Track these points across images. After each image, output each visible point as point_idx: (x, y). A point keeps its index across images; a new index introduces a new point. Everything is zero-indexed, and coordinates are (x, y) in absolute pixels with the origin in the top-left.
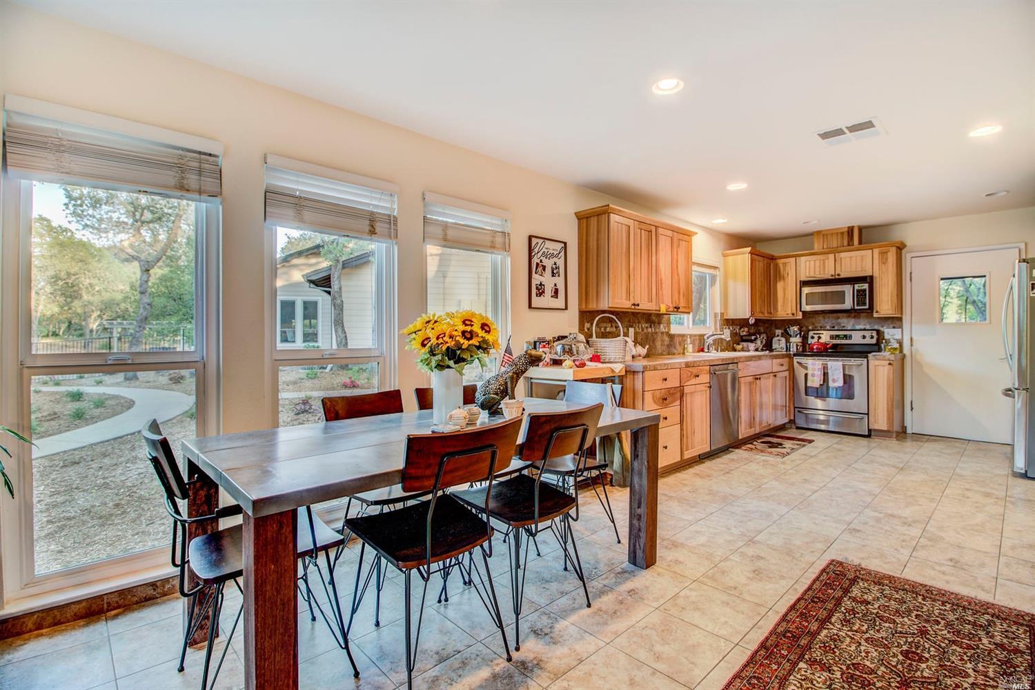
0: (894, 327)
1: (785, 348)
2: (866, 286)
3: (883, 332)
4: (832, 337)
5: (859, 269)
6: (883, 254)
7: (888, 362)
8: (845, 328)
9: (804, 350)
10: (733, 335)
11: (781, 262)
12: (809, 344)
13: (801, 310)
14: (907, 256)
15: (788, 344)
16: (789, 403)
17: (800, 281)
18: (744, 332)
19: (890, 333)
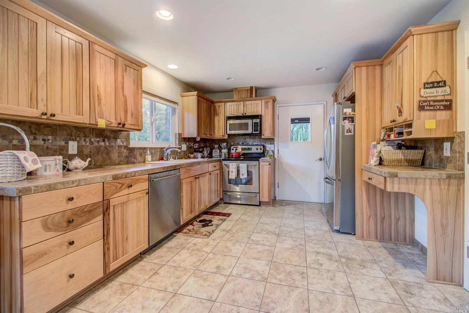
0: (271, 144)
1: (219, 155)
2: (258, 121)
3: (266, 146)
4: (243, 149)
5: (255, 111)
6: (266, 103)
7: (268, 163)
8: (248, 144)
9: (229, 157)
10: (189, 148)
11: (217, 105)
12: (231, 153)
13: (227, 134)
14: (277, 106)
15: (220, 153)
16: (220, 189)
17: (227, 117)
18: (196, 146)
19: (269, 147)
